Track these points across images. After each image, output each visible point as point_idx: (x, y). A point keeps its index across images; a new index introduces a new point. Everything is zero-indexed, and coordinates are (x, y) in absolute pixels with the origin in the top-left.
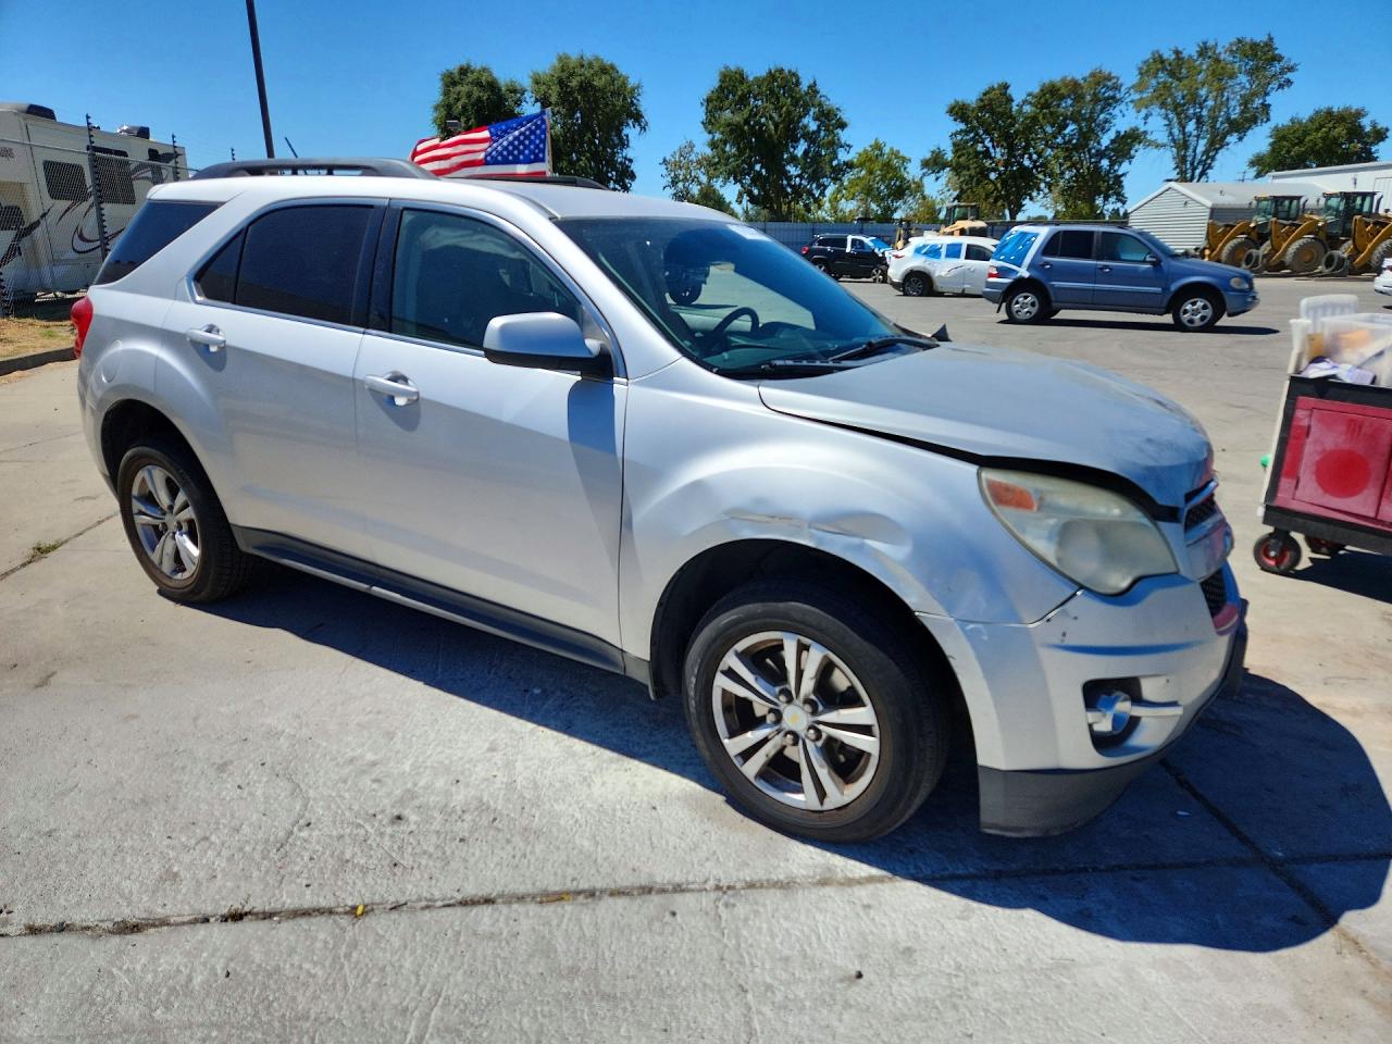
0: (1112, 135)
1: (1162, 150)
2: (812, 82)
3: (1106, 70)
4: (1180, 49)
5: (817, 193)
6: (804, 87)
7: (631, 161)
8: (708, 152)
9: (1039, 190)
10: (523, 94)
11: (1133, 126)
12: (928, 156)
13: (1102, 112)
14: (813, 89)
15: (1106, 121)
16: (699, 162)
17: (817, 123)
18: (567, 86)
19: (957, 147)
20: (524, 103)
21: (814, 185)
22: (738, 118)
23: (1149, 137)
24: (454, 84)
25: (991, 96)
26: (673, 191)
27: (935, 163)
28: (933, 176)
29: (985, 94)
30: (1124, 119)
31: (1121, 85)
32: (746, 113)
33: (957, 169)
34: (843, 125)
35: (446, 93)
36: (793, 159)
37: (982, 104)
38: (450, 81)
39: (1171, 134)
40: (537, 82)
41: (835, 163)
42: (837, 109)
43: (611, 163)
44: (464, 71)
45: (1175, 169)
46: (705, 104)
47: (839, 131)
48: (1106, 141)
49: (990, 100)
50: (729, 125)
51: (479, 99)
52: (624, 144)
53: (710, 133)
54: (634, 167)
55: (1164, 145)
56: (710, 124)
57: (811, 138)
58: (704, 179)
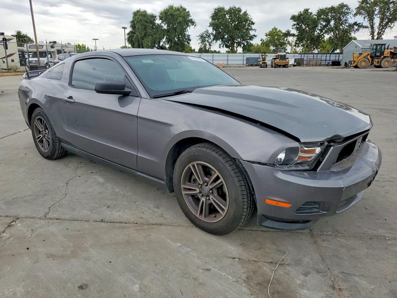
3: (344, 3)
6: (242, 12)
10: (156, 17)
11: (355, 21)
13: (344, 17)
14: (246, 13)
15: (345, 20)
17: (245, 23)
18: (167, 15)
20: (156, 20)
23: (361, 25)
27: (288, 34)
28: (286, 39)
30: (352, 19)
31: (350, 8)
35: (133, 18)
38: (135, 15)
39: (370, 23)
40: (160, 14)
41: (249, 35)
43: (184, 37)
44: (138, 11)
45: (370, 35)
46: (211, 18)
47: (252, 25)
52: (187, 31)
54: (191, 37)
55: (368, 27)
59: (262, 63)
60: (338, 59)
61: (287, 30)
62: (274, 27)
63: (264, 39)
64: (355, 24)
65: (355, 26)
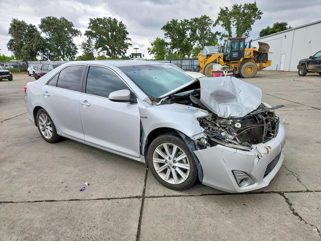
2: (121, 21)
4: (227, 7)
6: (118, 24)
31: (211, 19)
34: (128, 33)
47: (127, 35)
62: (158, 37)
63: (151, 48)
64: (217, 33)
65: (217, 35)
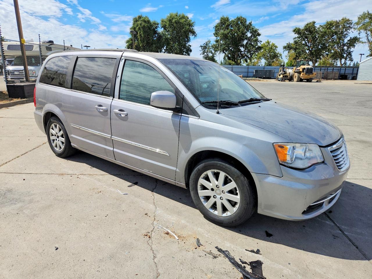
0: (348, 38)
1: (364, 44)
2: (250, 22)
3: (348, 18)
5: (249, 56)
6: (248, 23)
7: (190, 46)
8: (215, 43)
9: (323, 56)
10: (158, 24)
11: (355, 36)
12: (286, 45)
13: (345, 31)
14: (250, 24)
15: (346, 34)
16: (212, 46)
17: (251, 34)
18: (172, 22)
19: (296, 42)
20: (158, 28)
21: (249, 54)
22: (226, 32)
23: (361, 40)
24: (137, 21)
25: (310, 25)
26: (203, 55)
27: (288, 47)
28: (287, 51)
29: (307, 25)
30: (352, 34)
31: (353, 23)
32: (229, 31)
33: (295, 49)
34: (259, 35)
35: (134, 24)
36: (243, 46)
37: (306, 28)
38: (136, 21)
39: (368, 39)
40: (163, 21)
41: (256, 47)
42: (258, 30)
43: (185, 46)
44: (140, 17)
45: (369, 50)
46: (215, 28)
47: (258, 37)
48: (346, 41)
49: (309, 27)
50: (223, 34)
51: (144, 26)
52: (188, 41)
53: (216, 37)
54: (191, 48)
56: (216, 34)
57: (249, 39)
58: (213, 52)
59: (284, 76)
60: (344, 73)
61: (287, 43)
62: (268, 40)
64: (356, 38)
